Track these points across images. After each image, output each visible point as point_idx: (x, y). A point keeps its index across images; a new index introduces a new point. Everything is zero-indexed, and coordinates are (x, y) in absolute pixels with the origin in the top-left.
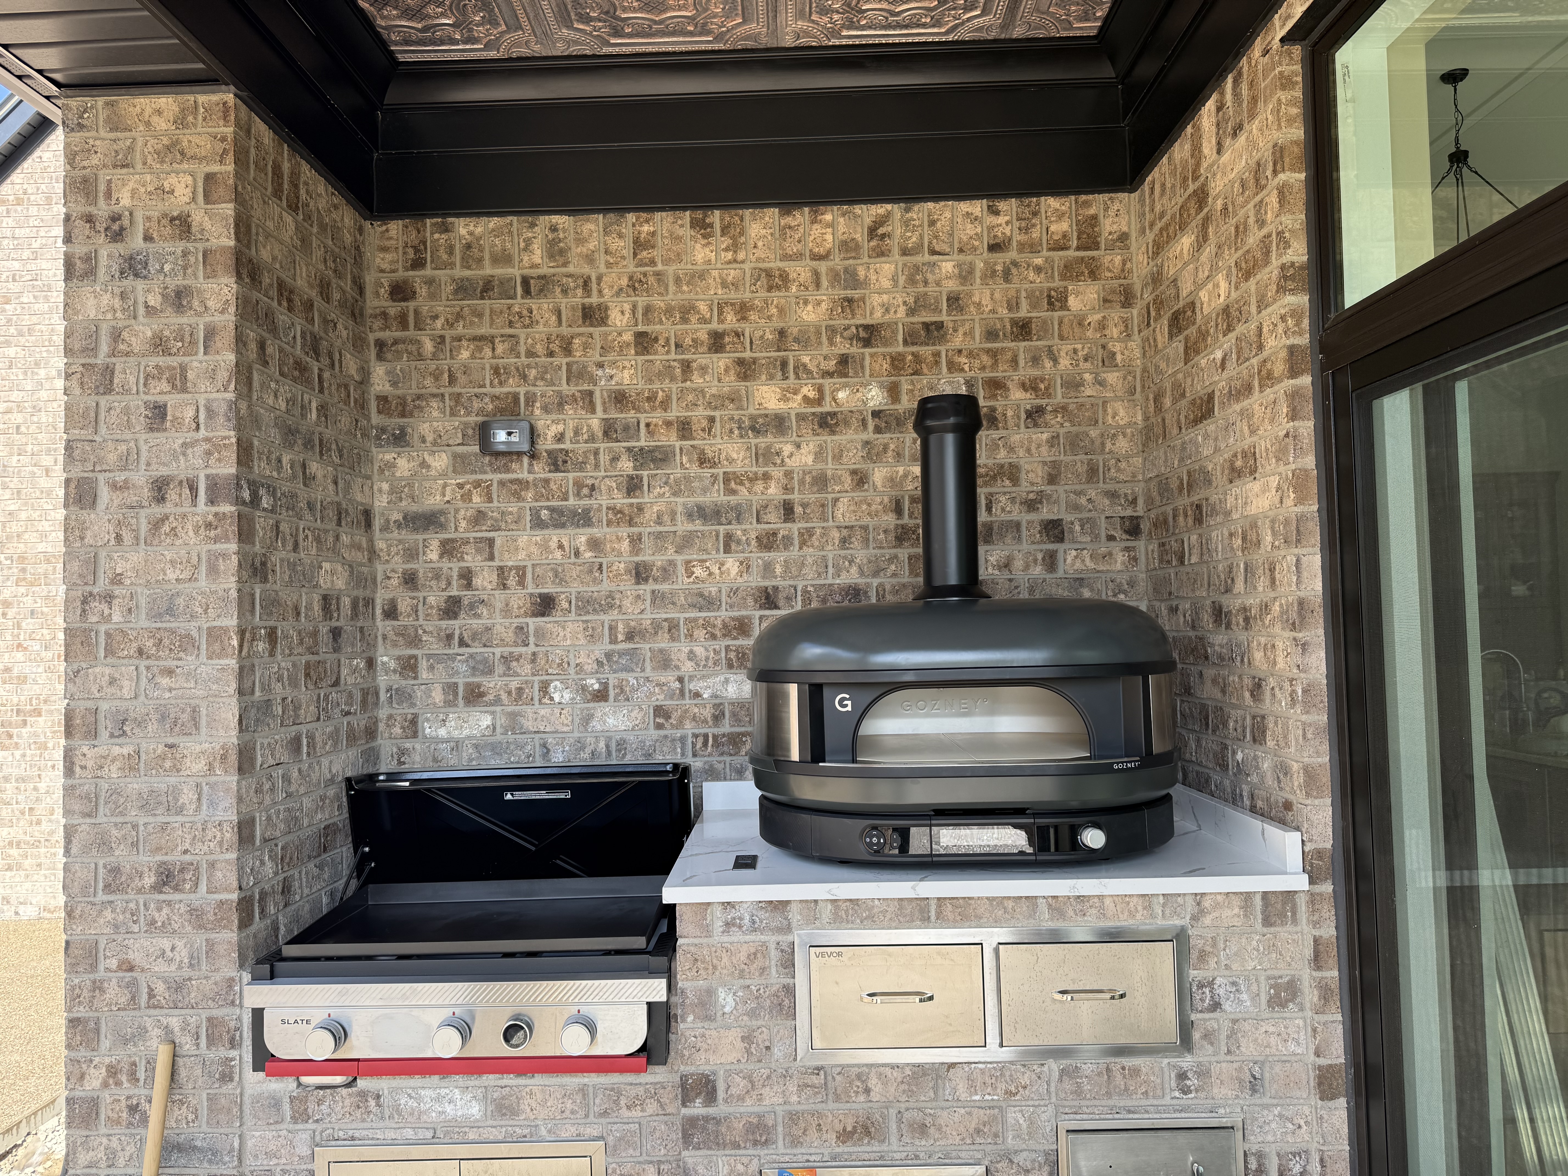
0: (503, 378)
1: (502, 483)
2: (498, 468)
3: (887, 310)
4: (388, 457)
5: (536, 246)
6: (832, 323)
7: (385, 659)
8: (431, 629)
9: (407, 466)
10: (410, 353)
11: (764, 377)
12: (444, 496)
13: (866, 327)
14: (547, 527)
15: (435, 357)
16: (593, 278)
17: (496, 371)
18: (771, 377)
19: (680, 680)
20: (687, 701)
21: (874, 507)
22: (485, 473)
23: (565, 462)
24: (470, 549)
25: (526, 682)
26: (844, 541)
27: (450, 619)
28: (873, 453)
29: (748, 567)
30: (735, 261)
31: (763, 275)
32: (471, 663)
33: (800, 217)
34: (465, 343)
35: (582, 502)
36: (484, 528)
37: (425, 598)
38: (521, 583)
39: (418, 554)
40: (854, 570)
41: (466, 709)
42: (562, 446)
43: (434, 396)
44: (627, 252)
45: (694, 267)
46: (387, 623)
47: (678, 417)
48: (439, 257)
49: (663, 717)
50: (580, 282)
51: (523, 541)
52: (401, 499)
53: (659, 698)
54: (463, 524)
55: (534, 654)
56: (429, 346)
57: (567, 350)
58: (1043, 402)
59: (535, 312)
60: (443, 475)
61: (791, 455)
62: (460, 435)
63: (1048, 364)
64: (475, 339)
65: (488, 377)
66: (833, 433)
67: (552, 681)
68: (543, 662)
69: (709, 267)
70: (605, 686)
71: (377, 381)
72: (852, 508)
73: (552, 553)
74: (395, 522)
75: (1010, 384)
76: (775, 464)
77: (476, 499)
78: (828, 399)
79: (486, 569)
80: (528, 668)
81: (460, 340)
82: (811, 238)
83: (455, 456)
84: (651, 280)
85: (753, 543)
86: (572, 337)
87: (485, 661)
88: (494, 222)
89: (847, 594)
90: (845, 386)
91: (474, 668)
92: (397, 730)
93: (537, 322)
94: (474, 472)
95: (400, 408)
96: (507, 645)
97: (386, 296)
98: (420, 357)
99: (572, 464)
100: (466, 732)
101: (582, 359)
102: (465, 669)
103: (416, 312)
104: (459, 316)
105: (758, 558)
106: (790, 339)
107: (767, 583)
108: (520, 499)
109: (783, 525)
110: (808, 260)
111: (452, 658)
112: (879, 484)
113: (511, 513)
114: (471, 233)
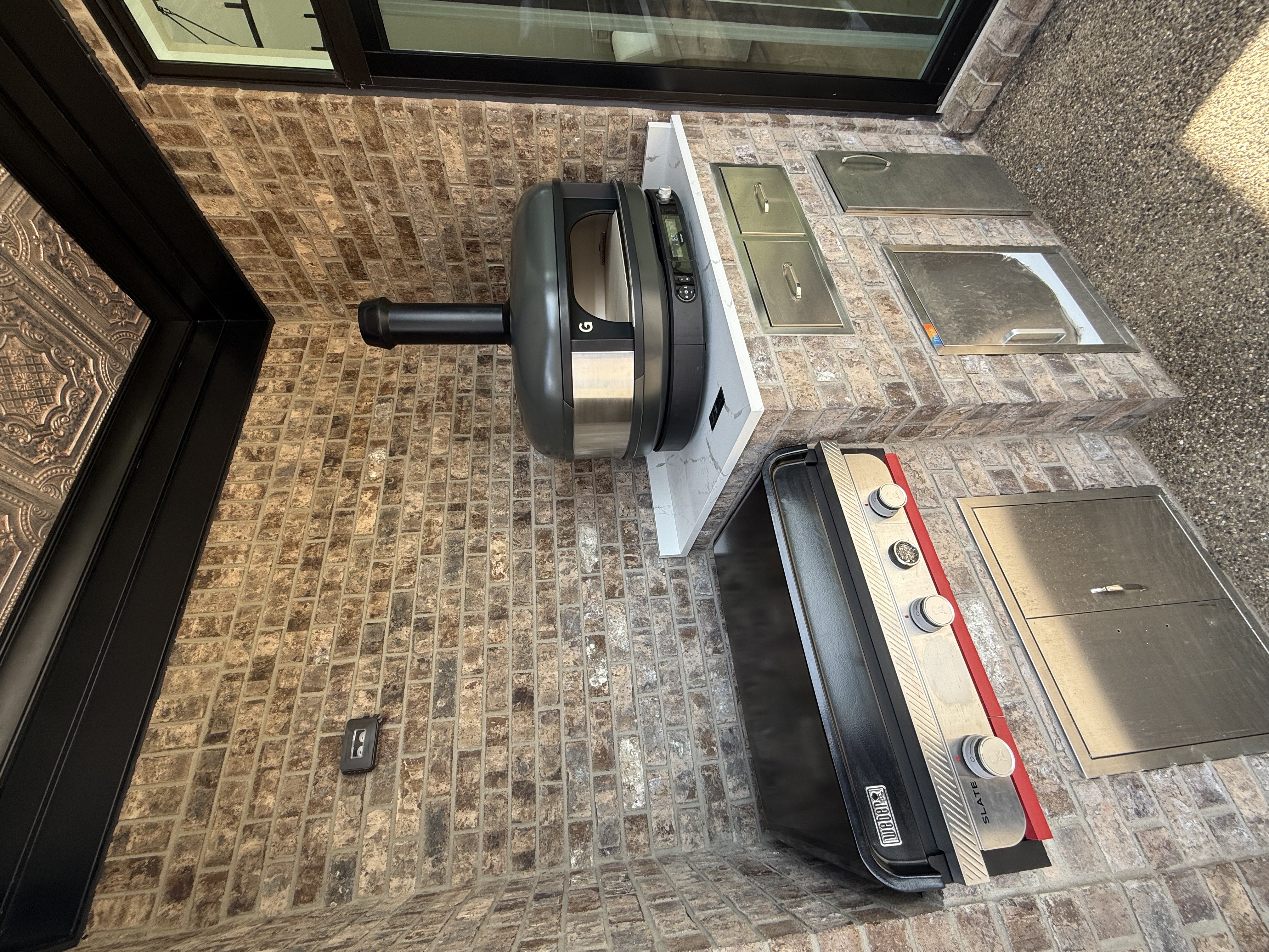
0: (302, 756)
1: (407, 750)
2: (391, 754)
3: (317, 449)
4: (363, 883)
5: (178, 731)
6: (317, 483)
7: (573, 861)
8: (544, 812)
9: (376, 858)
10: (254, 867)
11: (349, 528)
12: (412, 810)
13: (326, 461)
14: (453, 700)
15: (265, 836)
16: (227, 672)
17: (294, 764)
18: (350, 522)
19: (585, 579)
20: (601, 574)
21: (459, 454)
22: (394, 767)
23: (395, 688)
24: (468, 776)
25: (591, 709)
26: (482, 472)
27: (534, 791)
28: (421, 455)
29: (498, 533)
30: (247, 552)
31: (265, 531)
32: (575, 765)
33: (225, 506)
34: (257, 803)
35: (433, 670)
36: (448, 763)
37: (514, 822)
38: (502, 722)
39: (469, 835)
40: (503, 465)
41: (617, 766)
42: (380, 691)
43: (307, 832)
44: (211, 641)
45: (242, 585)
46: (537, 863)
47: (370, 592)
48: (155, 841)
49: (614, 591)
50: (226, 684)
51: (463, 723)
52: (411, 861)
53: (600, 595)
54: (443, 786)
55: (566, 704)
56: (252, 844)
57: (290, 692)
58: (401, 364)
59: (244, 727)
60: (391, 814)
61: (415, 507)
62: (353, 798)
63: (377, 362)
64: (256, 790)
65: (298, 773)
66: (401, 480)
67: (589, 685)
68: (574, 695)
69: (246, 573)
70: (592, 639)
71: (276, 908)
72: (459, 467)
73: (477, 694)
74: (434, 866)
75: (386, 381)
76: (419, 518)
77: (419, 775)
78: (376, 485)
79: (487, 758)
80: (579, 709)
81: (253, 807)
82: (246, 498)
83: (374, 802)
84: (243, 619)
85: (479, 531)
86: (279, 688)
87: (573, 750)
88: (137, 779)
89: (521, 468)
90: (367, 473)
91: (579, 762)
92: (641, 838)
93: (256, 724)
94: (392, 780)
95: (312, 873)
96: (559, 730)
97: (179, 907)
98: (261, 854)
99: (397, 681)
100: (638, 764)
101: (301, 678)
102: (580, 772)
103: (209, 864)
104: (227, 811)
105: (491, 527)
106: (322, 510)
107: (511, 521)
108: (424, 729)
109: (468, 511)
110: (263, 500)
111: (570, 784)
112: (443, 451)
113: (437, 738)
114: (141, 804)
